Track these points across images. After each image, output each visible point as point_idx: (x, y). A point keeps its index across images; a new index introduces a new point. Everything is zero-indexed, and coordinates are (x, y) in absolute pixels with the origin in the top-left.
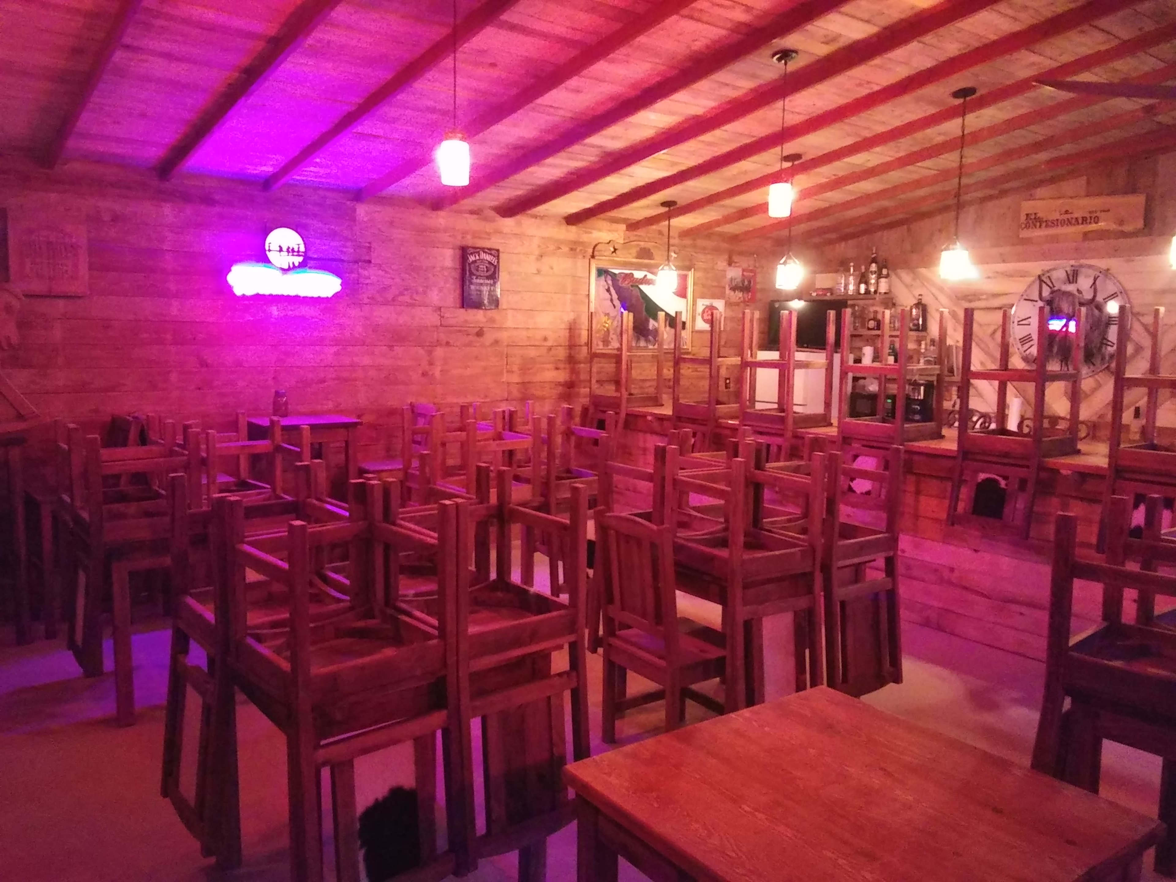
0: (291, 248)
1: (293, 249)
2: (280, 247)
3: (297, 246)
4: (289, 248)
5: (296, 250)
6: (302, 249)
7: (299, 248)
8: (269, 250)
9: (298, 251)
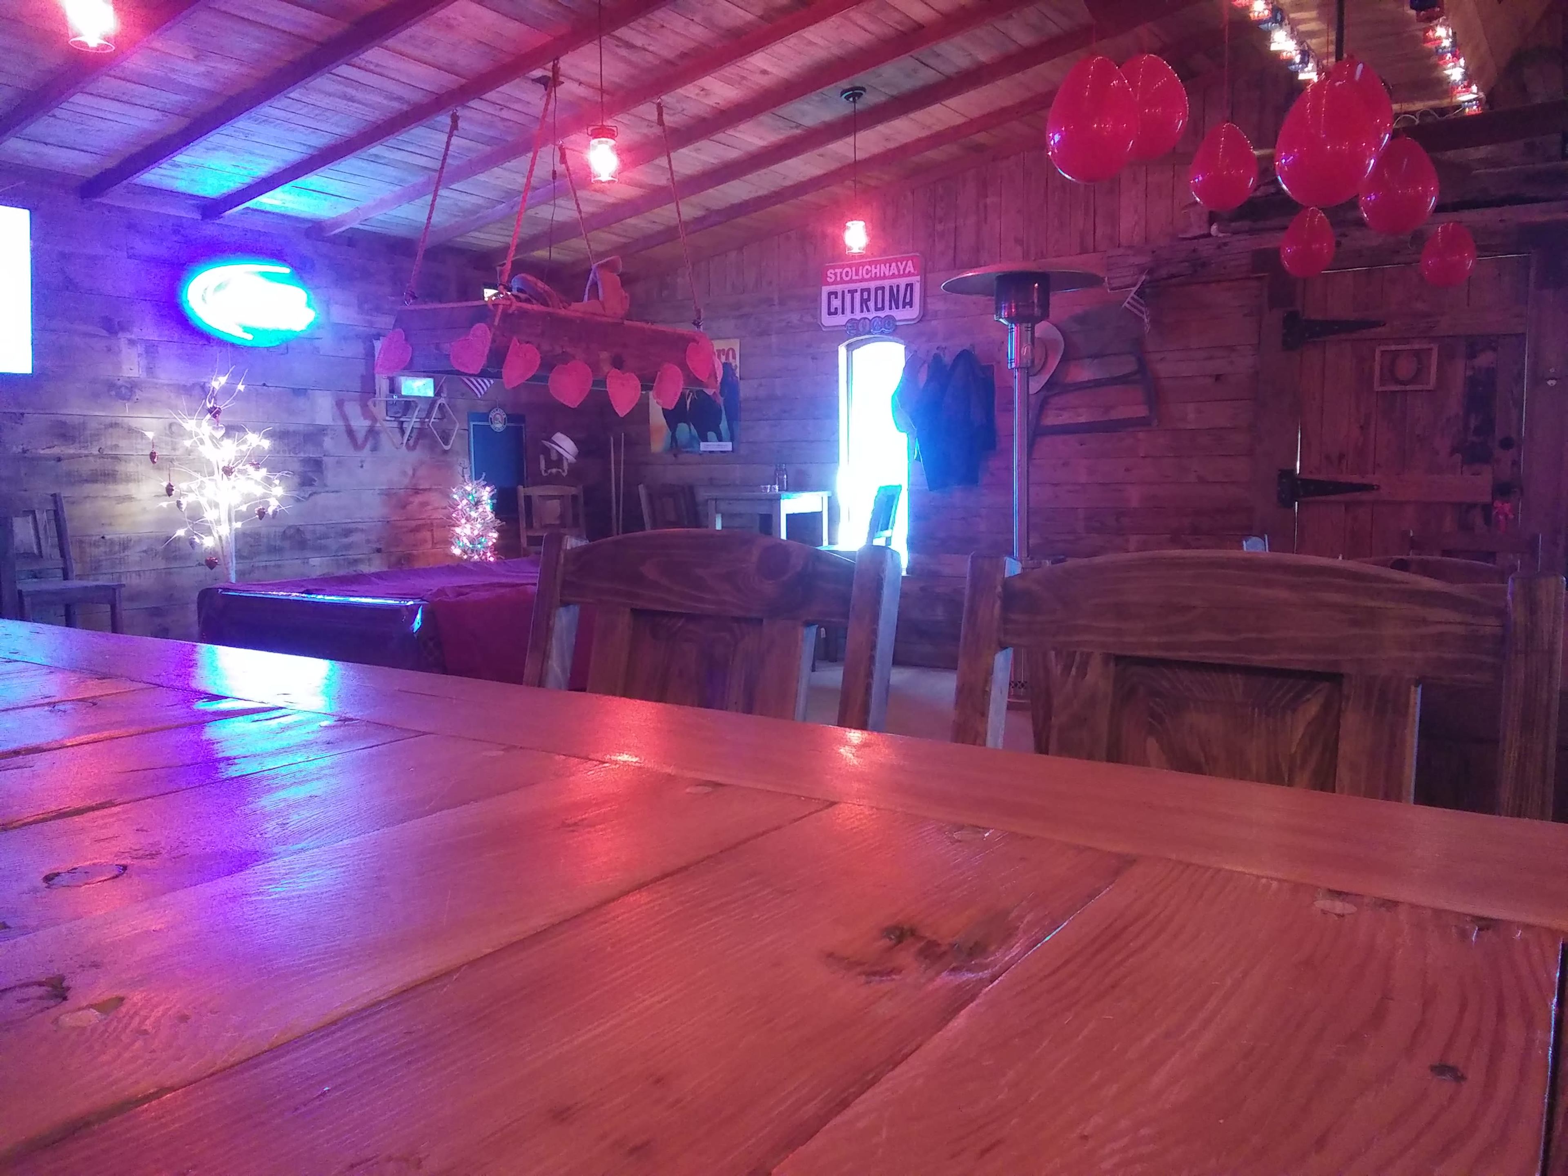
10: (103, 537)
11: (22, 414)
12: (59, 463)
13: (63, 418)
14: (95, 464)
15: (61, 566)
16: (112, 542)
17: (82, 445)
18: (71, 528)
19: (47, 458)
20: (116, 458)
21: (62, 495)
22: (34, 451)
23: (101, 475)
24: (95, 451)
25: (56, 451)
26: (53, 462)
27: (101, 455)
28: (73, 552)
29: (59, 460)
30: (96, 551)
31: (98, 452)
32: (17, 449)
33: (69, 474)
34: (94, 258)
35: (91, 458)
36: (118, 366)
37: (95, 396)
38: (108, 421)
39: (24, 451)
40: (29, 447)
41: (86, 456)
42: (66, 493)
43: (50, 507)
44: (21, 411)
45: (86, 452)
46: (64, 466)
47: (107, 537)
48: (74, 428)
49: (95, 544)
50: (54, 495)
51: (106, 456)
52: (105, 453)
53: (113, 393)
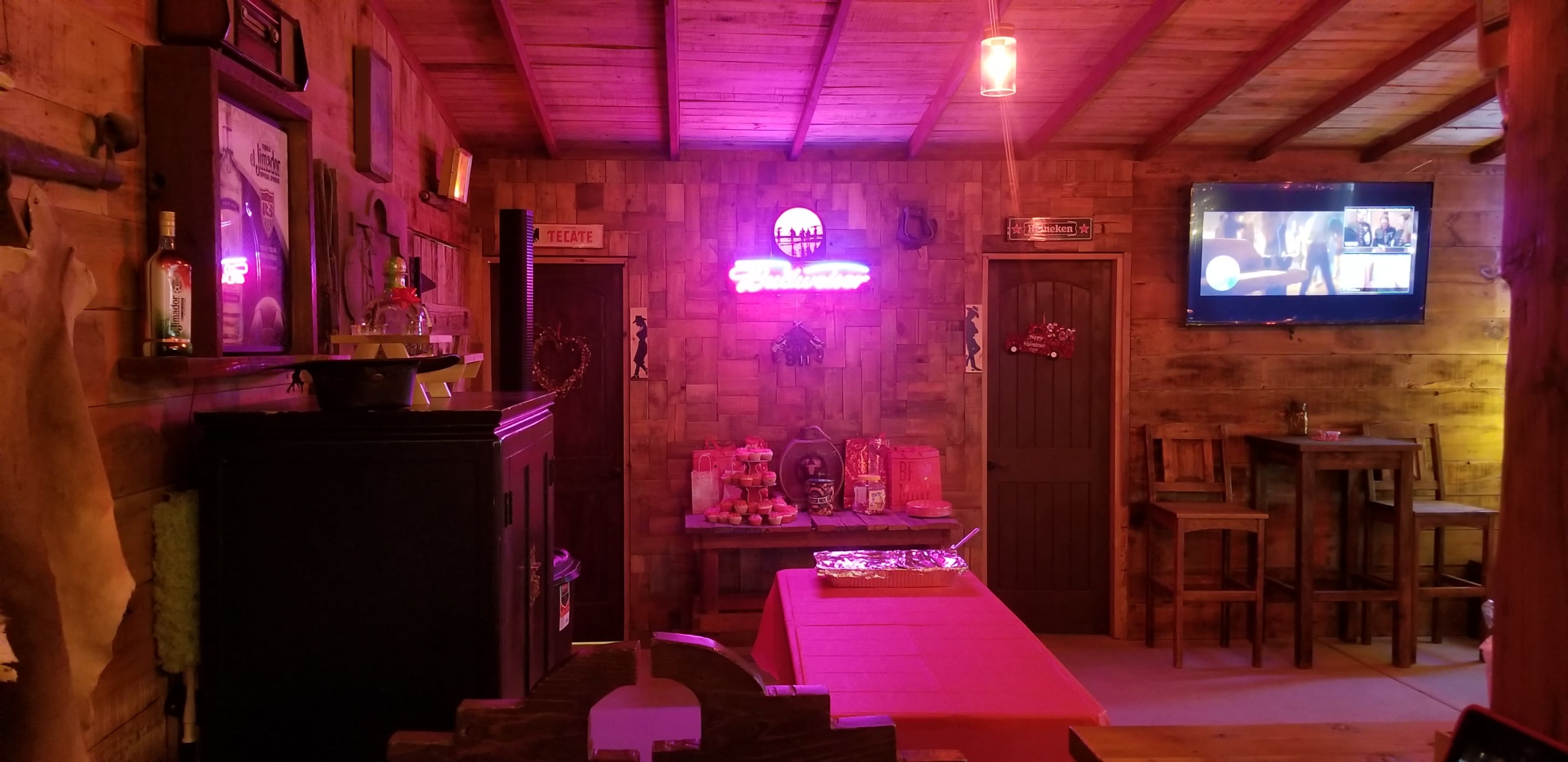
0: (806, 230)
1: (808, 232)
2: (792, 231)
3: (814, 229)
4: (803, 231)
5: (812, 233)
6: (820, 231)
7: (815, 231)
8: (779, 237)
9: (815, 235)
10: (1469, 463)
11: (1410, 355)
12: (1437, 397)
13: (1443, 357)
14: (1467, 398)
15: (1436, 488)
16: (1475, 468)
17: (1457, 380)
18: (1445, 453)
19: (1425, 393)
20: (1484, 391)
21: (1439, 425)
22: (1417, 386)
23: (1471, 407)
24: (1467, 386)
25: (1435, 386)
26: (1431, 396)
27: (1473, 389)
28: (1445, 475)
29: (1437, 394)
30: (1461, 475)
31: (1470, 387)
32: (1403, 385)
33: (1445, 406)
34: (1478, 215)
35: (1463, 393)
36: (1492, 309)
37: (1471, 336)
38: (1481, 358)
39: (1410, 387)
40: (1414, 383)
41: (1460, 390)
42: (1440, 422)
43: (1429, 435)
44: (1410, 353)
45: (1460, 387)
46: (1440, 399)
47: (1472, 463)
48: (1451, 365)
49: (1462, 469)
50: (1432, 425)
51: (1476, 391)
52: (1475, 388)
53: (1486, 334)
